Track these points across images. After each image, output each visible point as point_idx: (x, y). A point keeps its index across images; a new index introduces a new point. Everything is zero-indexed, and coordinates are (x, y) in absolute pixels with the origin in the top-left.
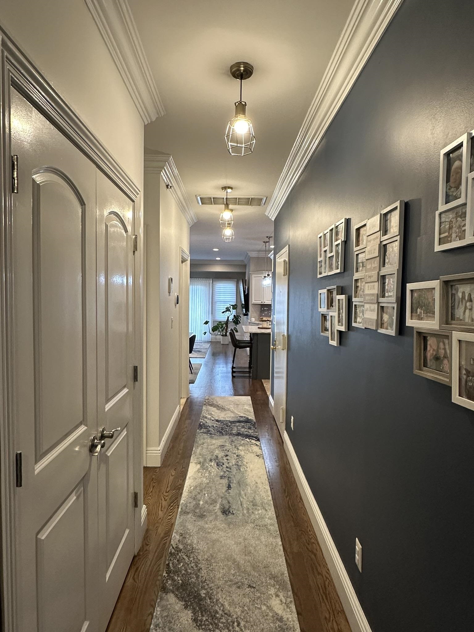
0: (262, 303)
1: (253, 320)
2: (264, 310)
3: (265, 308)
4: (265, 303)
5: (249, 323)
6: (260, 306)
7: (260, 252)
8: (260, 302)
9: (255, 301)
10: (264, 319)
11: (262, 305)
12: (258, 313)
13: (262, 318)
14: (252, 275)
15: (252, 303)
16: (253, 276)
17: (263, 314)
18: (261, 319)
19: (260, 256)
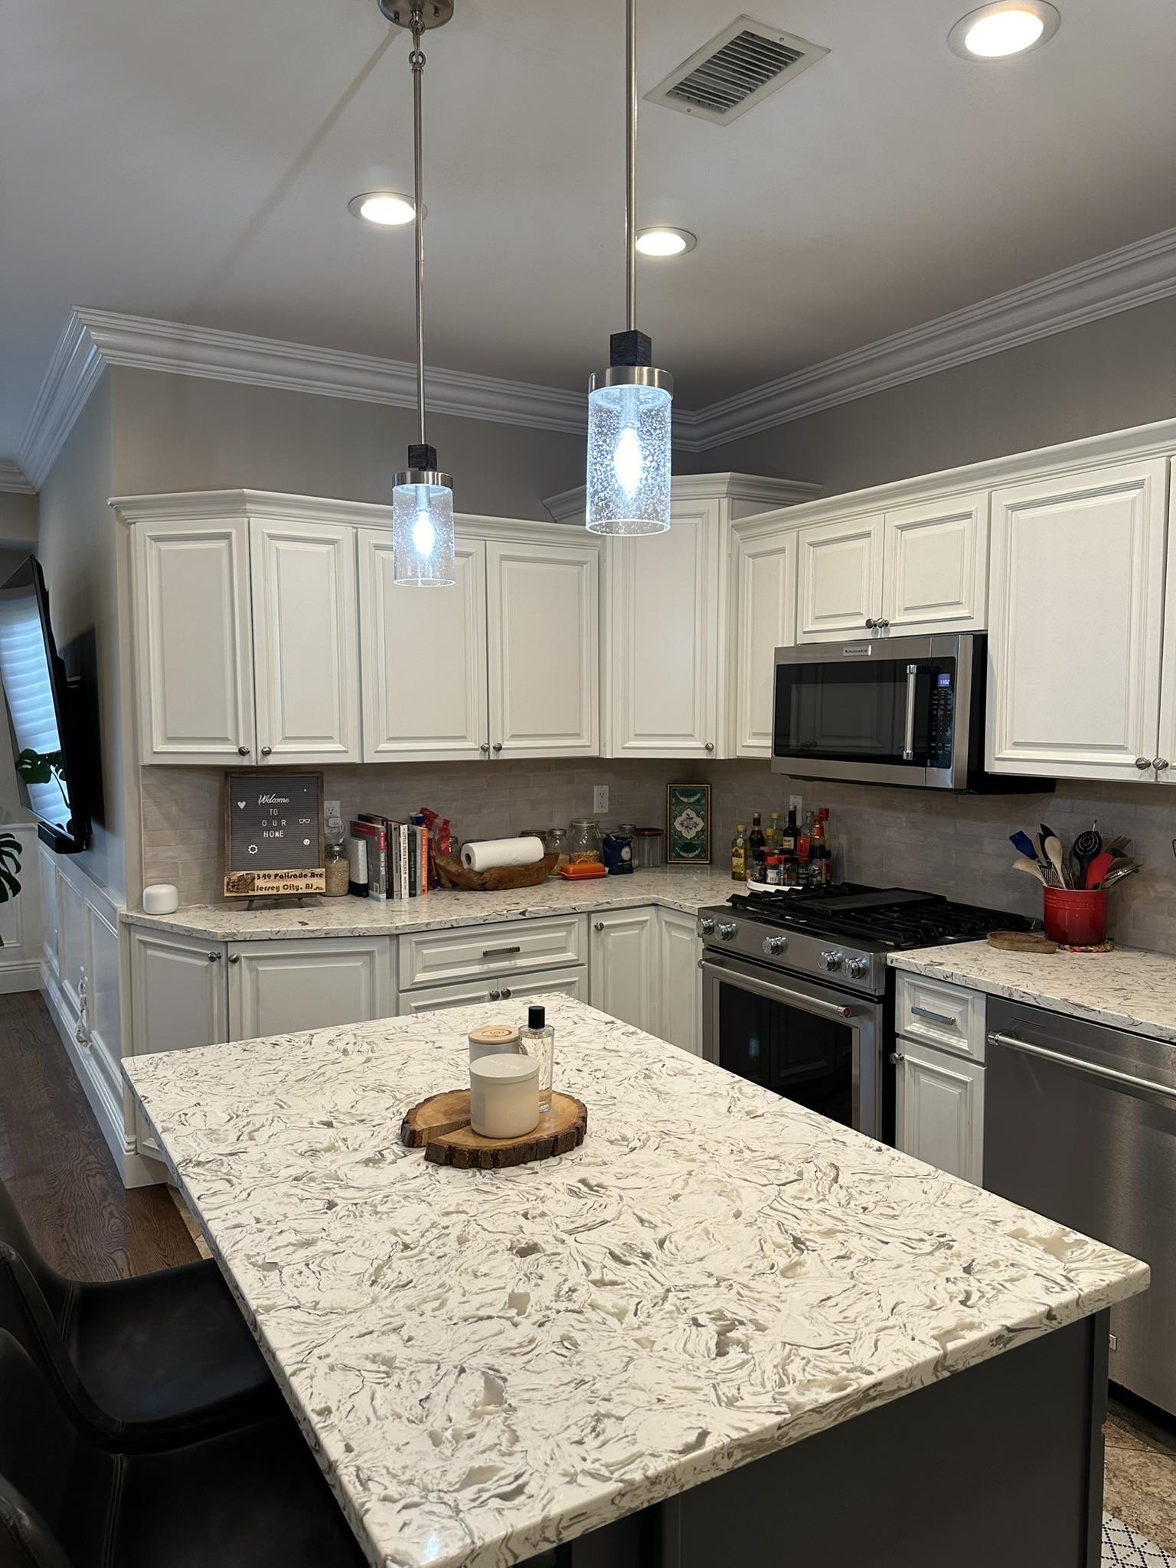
0: (245, 761)
1: (163, 896)
2: (257, 817)
3: (264, 800)
4: (271, 761)
5: (128, 926)
6: (214, 783)
7: (200, 333)
8: (222, 753)
9: (170, 740)
10: (265, 885)
11: (228, 773)
12: (200, 835)
13: (247, 883)
14: (127, 524)
15: (148, 760)
16: (144, 530)
17: (253, 849)
18: (235, 886)
19: (194, 371)
